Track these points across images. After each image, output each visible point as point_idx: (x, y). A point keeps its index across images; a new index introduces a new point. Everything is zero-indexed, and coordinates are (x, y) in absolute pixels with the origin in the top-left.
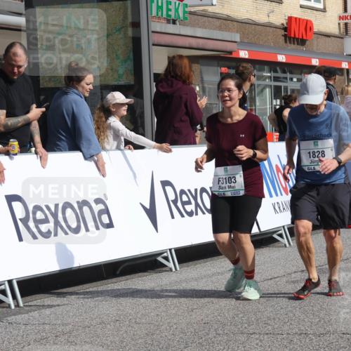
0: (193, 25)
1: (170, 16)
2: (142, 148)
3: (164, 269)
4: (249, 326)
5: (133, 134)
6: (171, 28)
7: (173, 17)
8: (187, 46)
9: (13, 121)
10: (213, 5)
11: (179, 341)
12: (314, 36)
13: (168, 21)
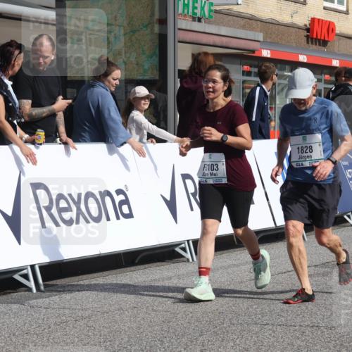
0: (218, 23)
1: (196, 14)
2: (164, 141)
3: (182, 259)
4: (263, 317)
5: (155, 127)
6: (196, 26)
7: (198, 15)
8: (211, 44)
9: (38, 111)
10: (238, 4)
11: (194, 329)
12: (336, 37)
13: (194, 19)
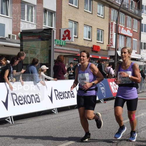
5: (47, 76)
6: (61, 48)
12: (100, 50)
13: (60, 46)
